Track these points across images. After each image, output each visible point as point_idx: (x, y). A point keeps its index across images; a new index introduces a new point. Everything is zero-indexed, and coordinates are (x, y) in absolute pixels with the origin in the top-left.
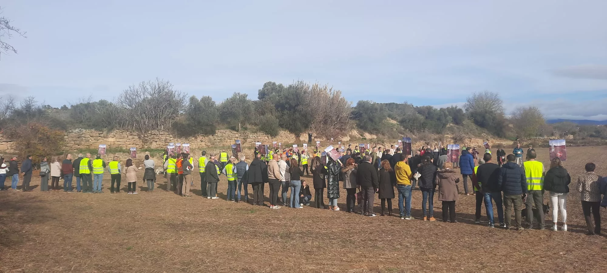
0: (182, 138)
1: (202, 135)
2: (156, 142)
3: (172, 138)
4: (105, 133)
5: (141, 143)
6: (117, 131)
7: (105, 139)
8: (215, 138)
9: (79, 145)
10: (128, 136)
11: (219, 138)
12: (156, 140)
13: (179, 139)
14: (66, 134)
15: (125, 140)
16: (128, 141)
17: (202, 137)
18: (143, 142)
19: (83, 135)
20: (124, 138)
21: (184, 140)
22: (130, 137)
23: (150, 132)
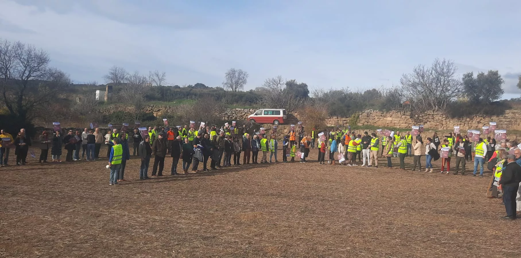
0: (454, 119)
1: (480, 115)
2: (430, 122)
3: (443, 119)
4: (385, 113)
5: (413, 122)
6: (394, 111)
7: (385, 118)
8: (501, 119)
9: (368, 123)
10: (401, 116)
11: (508, 120)
12: (430, 120)
13: (451, 120)
14: (361, 113)
15: (399, 119)
16: (401, 120)
17: (480, 118)
18: (415, 122)
19: (371, 115)
20: (398, 117)
21: (456, 121)
22: (403, 117)
23: (426, 112)
